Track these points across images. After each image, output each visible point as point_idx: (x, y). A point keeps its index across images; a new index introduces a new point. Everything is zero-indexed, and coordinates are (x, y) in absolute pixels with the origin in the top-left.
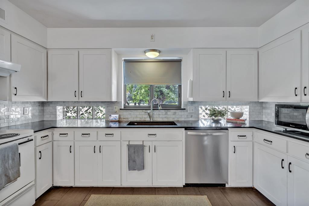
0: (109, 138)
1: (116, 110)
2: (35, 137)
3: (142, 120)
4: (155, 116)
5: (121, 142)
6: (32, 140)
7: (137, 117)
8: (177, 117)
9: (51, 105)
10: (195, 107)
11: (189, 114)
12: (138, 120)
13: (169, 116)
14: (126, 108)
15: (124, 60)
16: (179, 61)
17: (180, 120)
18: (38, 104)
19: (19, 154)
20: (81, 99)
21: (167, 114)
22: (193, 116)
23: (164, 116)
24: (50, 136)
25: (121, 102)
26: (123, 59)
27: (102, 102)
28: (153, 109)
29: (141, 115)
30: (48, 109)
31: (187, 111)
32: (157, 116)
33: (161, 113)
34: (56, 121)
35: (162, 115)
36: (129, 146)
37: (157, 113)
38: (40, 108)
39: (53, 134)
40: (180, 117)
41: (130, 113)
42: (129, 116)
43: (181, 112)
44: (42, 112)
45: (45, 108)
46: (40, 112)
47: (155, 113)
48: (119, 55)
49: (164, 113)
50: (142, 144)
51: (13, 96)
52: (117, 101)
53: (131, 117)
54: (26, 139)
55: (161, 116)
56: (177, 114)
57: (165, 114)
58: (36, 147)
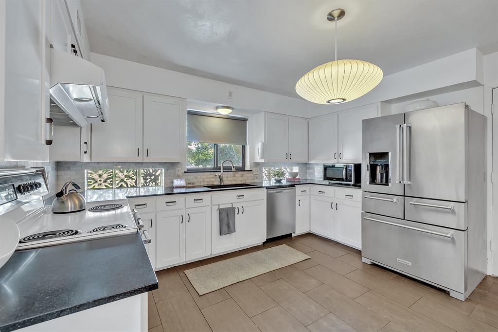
0: (199, 204)
1: (180, 173)
8: (244, 179)
10: (260, 169)
11: (254, 176)
15: (188, 112)
16: (244, 120)
21: (235, 177)
22: (258, 178)
23: (232, 179)
26: (186, 109)
27: (160, 163)
29: (209, 178)
31: (253, 173)
32: (226, 179)
35: (231, 177)
36: (220, 210)
40: (247, 179)
41: (197, 177)
42: (195, 181)
43: (248, 174)
49: (232, 175)
50: (231, 206)
51: (83, 154)
53: (198, 182)
55: (229, 179)
56: (244, 176)
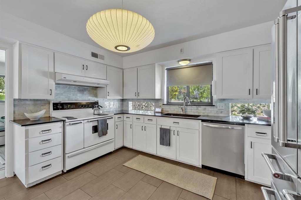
0: (150, 122)
1: (160, 105)
2: (115, 117)
3: (179, 113)
4: (188, 111)
5: (157, 125)
6: (113, 118)
7: (174, 111)
8: (207, 112)
9: (126, 101)
10: (225, 104)
11: (218, 110)
12: (175, 112)
13: (200, 111)
14: (169, 104)
16: (210, 64)
17: (209, 115)
18: (120, 100)
19: (108, 124)
20: (139, 98)
21: (198, 110)
22: (223, 112)
23: (195, 111)
24: (122, 118)
25: (164, 99)
26: (166, 68)
27: (152, 99)
28: (185, 105)
29: (177, 109)
30: (125, 103)
31: (217, 108)
32: (190, 111)
33: (193, 109)
34: (128, 110)
36: (161, 129)
37: (190, 109)
38: (121, 102)
39: (123, 117)
40: (210, 112)
41: (170, 107)
42: (169, 110)
43: (211, 108)
44: (122, 105)
45: (124, 103)
46: (121, 105)
47: (188, 108)
48: (163, 66)
50: (169, 128)
51: (108, 96)
52: (161, 99)
53: (170, 111)
54: (110, 117)
55: (193, 111)
56: (207, 109)
57: (196, 110)
58: (115, 122)
